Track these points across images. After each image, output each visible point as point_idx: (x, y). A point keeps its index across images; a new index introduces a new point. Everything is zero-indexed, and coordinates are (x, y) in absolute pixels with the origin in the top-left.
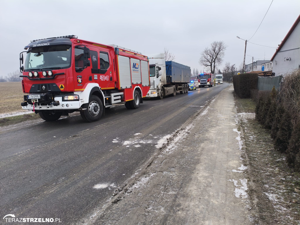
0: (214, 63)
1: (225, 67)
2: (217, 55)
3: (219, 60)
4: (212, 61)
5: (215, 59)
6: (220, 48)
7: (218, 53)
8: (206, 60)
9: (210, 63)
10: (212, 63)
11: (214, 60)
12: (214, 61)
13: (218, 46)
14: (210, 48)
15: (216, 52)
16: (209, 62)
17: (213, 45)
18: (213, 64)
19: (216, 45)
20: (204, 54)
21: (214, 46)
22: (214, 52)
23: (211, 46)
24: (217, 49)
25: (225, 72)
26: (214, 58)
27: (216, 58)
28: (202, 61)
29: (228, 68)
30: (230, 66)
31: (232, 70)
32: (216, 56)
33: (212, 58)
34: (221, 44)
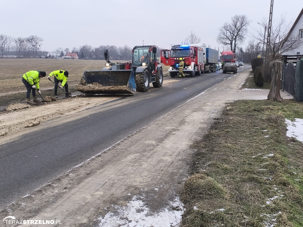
0: (235, 41)
1: (248, 45)
2: (239, 32)
3: (241, 38)
4: (232, 38)
5: (236, 37)
6: (242, 23)
7: (240, 29)
8: (226, 37)
9: (230, 40)
10: (232, 41)
11: (234, 37)
12: (235, 39)
13: (240, 20)
14: (230, 22)
15: (237, 28)
16: (229, 39)
17: (234, 19)
18: (234, 42)
19: (238, 19)
20: (223, 30)
21: (235, 21)
22: (236, 27)
23: (231, 20)
24: (238, 24)
25: (248, 51)
26: (235, 35)
27: (237, 35)
28: (220, 39)
29: (252, 46)
30: (255, 45)
31: (256, 49)
32: (237, 33)
33: (232, 35)
34: (243, 18)
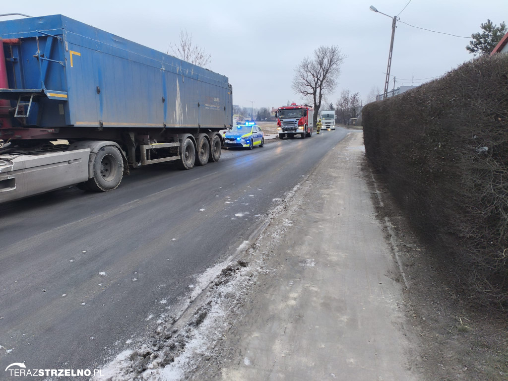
0: (321, 89)
1: (340, 98)
2: (326, 73)
3: (331, 84)
4: (316, 84)
5: (322, 82)
6: (331, 59)
7: (328, 70)
8: (306, 82)
9: (313, 88)
10: (316, 88)
11: (319, 82)
12: (321, 86)
13: (328, 54)
14: (313, 59)
15: (323, 67)
16: (311, 86)
17: (318, 53)
18: (318, 90)
19: (325, 54)
20: (302, 70)
21: (321, 56)
23: (315, 55)
24: (326, 61)
25: (340, 107)
26: (321, 79)
27: (324, 79)
28: (297, 84)
29: (346, 100)
30: (350, 97)
31: (352, 103)
32: (324, 76)
33: (316, 79)
34: (333, 51)
